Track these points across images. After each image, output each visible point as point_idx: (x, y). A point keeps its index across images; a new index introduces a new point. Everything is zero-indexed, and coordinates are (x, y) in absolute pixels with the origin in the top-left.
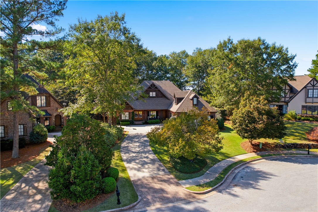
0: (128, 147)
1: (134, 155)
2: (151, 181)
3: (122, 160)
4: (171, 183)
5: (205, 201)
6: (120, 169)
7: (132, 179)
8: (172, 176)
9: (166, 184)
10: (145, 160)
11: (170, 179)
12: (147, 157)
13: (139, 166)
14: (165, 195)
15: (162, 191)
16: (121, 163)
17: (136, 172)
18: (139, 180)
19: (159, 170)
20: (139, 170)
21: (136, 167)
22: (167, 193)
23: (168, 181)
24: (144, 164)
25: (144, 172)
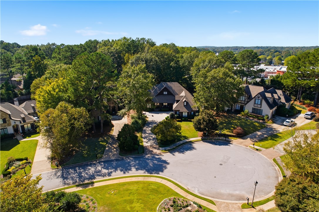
0: (146, 130)
1: (147, 135)
2: (150, 147)
3: (142, 137)
4: (156, 149)
5: (163, 156)
6: (140, 141)
7: (144, 146)
8: (157, 146)
9: (154, 149)
10: (151, 138)
11: (156, 147)
12: (152, 137)
13: (148, 141)
14: (152, 153)
15: (152, 151)
16: (141, 139)
17: (146, 143)
18: (146, 146)
19: (154, 143)
20: (147, 142)
21: (146, 141)
22: (153, 152)
23: (155, 148)
24: (150, 140)
25: (148, 143)
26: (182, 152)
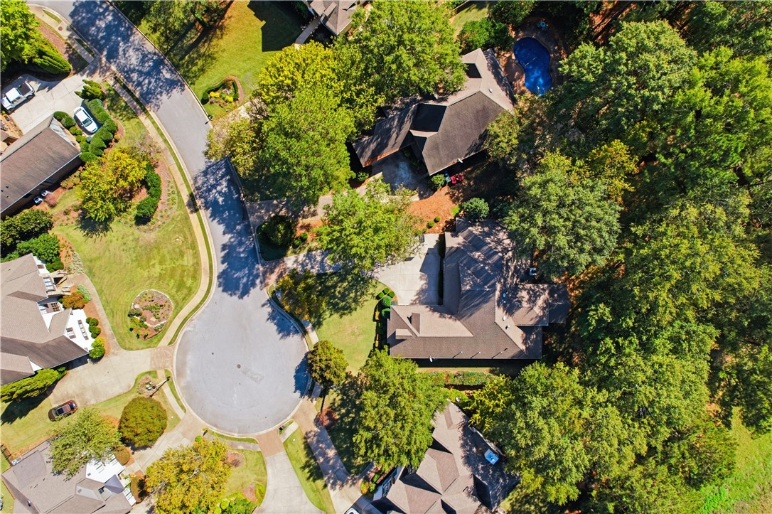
9: (276, 277)
26: (272, 317)
